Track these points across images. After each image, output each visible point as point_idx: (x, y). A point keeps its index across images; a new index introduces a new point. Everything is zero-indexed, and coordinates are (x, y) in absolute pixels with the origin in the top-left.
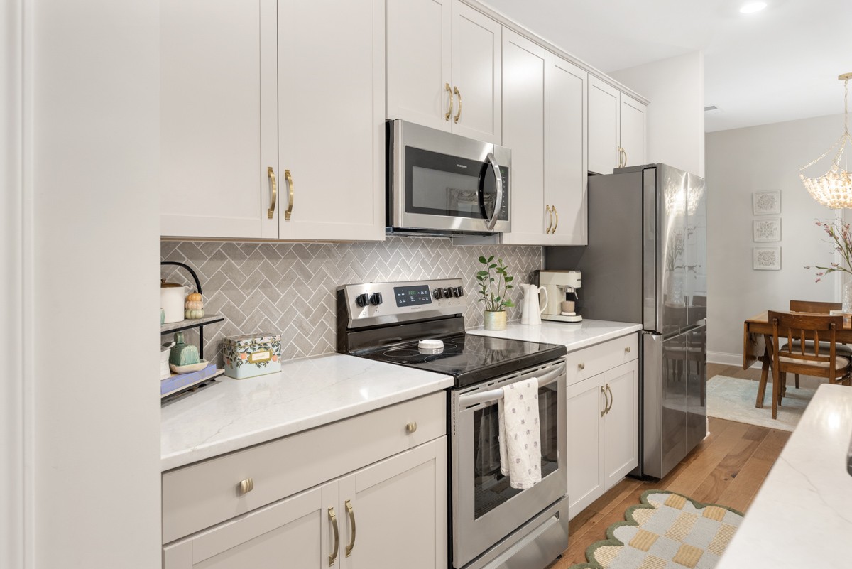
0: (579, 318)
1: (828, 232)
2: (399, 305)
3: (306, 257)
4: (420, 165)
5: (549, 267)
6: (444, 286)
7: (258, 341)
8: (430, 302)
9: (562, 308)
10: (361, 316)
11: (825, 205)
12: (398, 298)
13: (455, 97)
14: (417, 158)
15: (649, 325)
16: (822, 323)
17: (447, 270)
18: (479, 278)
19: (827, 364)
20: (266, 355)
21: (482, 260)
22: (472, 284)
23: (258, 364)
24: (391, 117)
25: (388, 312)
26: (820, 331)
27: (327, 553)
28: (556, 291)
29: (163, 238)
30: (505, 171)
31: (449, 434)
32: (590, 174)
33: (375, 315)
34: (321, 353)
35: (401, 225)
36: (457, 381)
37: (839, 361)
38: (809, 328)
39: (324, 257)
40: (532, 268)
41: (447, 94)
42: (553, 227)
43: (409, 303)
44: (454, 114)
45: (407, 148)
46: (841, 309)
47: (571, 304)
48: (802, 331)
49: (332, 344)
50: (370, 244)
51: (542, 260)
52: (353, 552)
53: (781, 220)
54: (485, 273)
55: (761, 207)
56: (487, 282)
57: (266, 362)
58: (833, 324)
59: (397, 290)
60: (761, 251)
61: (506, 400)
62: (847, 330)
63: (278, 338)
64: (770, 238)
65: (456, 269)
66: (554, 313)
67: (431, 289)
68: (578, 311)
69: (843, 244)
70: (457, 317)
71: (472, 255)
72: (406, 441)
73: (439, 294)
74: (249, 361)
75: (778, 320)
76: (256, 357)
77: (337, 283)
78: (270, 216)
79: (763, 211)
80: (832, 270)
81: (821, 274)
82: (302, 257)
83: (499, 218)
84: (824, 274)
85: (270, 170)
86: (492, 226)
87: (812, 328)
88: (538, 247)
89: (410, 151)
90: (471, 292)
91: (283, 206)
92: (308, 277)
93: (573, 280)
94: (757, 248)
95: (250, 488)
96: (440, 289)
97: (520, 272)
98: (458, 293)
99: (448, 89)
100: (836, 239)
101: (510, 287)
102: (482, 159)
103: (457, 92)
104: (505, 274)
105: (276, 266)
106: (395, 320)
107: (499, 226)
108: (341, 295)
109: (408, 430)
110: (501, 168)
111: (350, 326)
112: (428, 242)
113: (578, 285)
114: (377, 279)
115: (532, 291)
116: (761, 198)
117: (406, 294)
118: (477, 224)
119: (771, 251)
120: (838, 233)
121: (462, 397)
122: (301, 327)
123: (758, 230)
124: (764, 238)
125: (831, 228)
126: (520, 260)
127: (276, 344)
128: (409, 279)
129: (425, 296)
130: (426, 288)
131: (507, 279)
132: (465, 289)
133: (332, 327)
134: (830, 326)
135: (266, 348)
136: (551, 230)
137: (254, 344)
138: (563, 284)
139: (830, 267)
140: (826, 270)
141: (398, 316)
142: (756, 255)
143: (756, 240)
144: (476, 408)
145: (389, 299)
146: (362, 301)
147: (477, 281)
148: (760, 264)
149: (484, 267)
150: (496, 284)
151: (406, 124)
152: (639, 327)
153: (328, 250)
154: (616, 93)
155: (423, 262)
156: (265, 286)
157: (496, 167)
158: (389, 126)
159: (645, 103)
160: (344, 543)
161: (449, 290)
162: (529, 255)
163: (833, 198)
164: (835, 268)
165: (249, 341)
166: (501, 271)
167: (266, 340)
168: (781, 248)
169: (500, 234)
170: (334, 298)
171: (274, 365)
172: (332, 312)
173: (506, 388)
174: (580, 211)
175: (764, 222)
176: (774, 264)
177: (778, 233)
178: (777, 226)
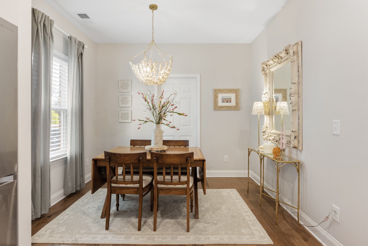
1: (144, 99)
11: (142, 82)
16: (134, 158)
19: (137, 185)
37: (145, 180)
38: (127, 162)
46: (150, 145)
48: (124, 164)
53: (132, 95)
55: (123, 88)
58: (141, 158)
60: (123, 112)
62: (149, 160)
64: (127, 105)
69: (151, 106)
75: (109, 158)
79: (124, 90)
80: (146, 122)
81: (141, 124)
84: (142, 124)
87: (129, 162)
94: (121, 111)
100: (148, 103)
116: (123, 83)
119: (127, 112)
120: (149, 100)
123: (121, 101)
124: (124, 105)
125: (146, 96)
134: (139, 160)
139: (145, 120)
140: (144, 122)
142: (120, 114)
143: (120, 106)
148: (122, 119)
163: (145, 77)
164: (148, 120)
168: (132, 111)
175: (124, 97)
176: (128, 119)
177: (130, 102)
178: (130, 99)
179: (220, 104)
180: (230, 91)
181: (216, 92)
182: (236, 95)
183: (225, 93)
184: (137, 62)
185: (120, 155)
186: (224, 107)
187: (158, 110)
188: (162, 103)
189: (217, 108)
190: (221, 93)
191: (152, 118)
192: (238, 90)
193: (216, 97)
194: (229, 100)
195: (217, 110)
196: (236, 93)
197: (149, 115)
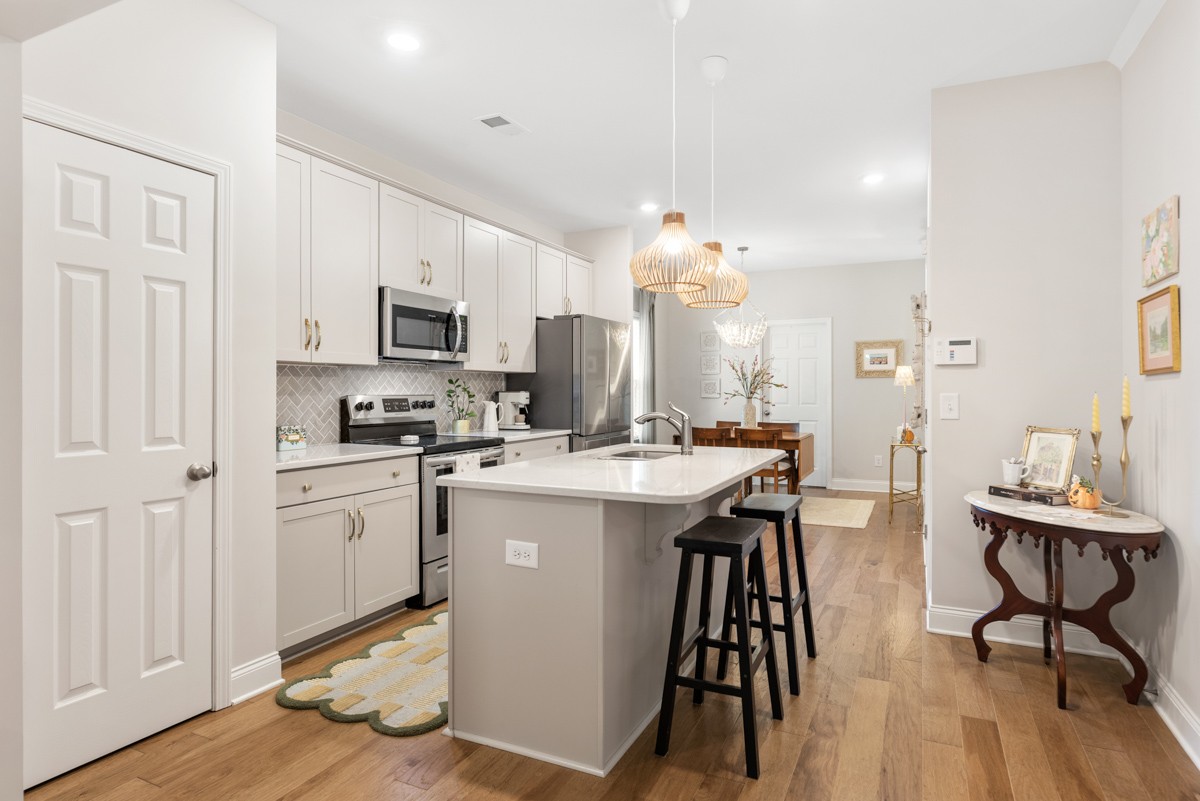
0: (528, 427)
1: (731, 366)
2: (386, 411)
3: (318, 375)
4: (403, 316)
5: (509, 389)
6: (421, 399)
7: (292, 427)
8: (409, 410)
9: (516, 420)
10: (358, 417)
12: (385, 407)
13: (426, 268)
14: (399, 311)
15: (577, 431)
16: (717, 433)
17: (424, 388)
18: (449, 396)
20: (297, 437)
21: (451, 381)
22: (444, 399)
23: (292, 442)
24: (382, 284)
25: (378, 415)
26: (716, 440)
27: (348, 535)
28: (511, 407)
29: (278, 362)
30: (464, 319)
31: (420, 482)
32: (538, 319)
33: (369, 417)
34: (330, 440)
35: (389, 355)
36: (425, 450)
39: (331, 376)
40: (495, 390)
41: (422, 266)
42: (505, 358)
43: (393, 410)
44: (427, 280)
45: (394, 306)
47: (523, 417)
49: (337, 438)
50: (364, 367)
51: (503, 384)
52: (363, 536)
53: (720, 355)
54: (452, 392)
55: (707, 345)
56: (454, 398)
57: (297, 441)
59: (384, 401)
60: (706, 382)
61: (457, 464)
63: (304, 427)
64: (713, 372)
65: (431, 388)
66: (510, 423)
67: (410, 401)
68: (527, 421)
69: (741, 377)
70: (431, 422)
71: (443, 378)
72: (392, 482)
73: (416, 405)
74: (287, 440)
76: (291, 438)
77: (340, 395)
78: (306, 348)
79: (708, 348)
80: (735, 395)
81: (728, 399)
82: (316, 376)
83: (460, 351)
84: (730, 398)
85: (306, 321)
86: (455, 356)
87: (711, 438)
88: (500, 373)
89: (395, 307)
90: (442, 406)
91: (314, 342)
92: (320, 389)
93: (523, 398)
94: (704, 380)
95: (310, 489)
96: (417, 402)
97: (484, 393)
98: (431, 405)
99: (423, 263)
100: (737, 372)
101: (473, 402)
102: (448, 311)
103: (428, 265)
104: (468, 392)
105: (298, 381)
106: (382, 422)
107: (460, 357)
108: (344, 403)
109: (395, 475)
110: (461, 316)
111: (351, 423)
112: (408, 367)
113: (527, 402)
114: (369, 393)
115: (492, 406)
116: (707, 337)
117: (391, 404)
118: (447, 356)
119: (713, 382)
120: (738, 368)
121: (428, 460)
122: (315, 423)
123: (704, 364)
124: (708, 371)
126: (484, 384)
127: (303, 430)
128: (393, 394)
129: (405, 406)
130: (406, 400)
131: (470, 396)
132: (437, 403)
133: (336, 425)
134: (722, 436)
135: (297, 432)
136: (504, 360)
137: (289, 430)
138: (516, 401)
139: (734, 393)
140: (732, 395)
141: (385, 419)
142: (703, 386)
143: (703, 373)
144: (438, 468)
145: (379, 407)
146: (359, 407)
147: (447, 398)
148: (705, 393)
149: (452, 387)
150: (462, 399)
151: (393, 290)
152: (569, 431)
153: (334, 371)
154: (563, 255)
155: (404, 382)
156: (291, 394)
157: (457, 315)
158: (381, 291)
159: (591, 262)
160: (357, 532)
161: (424, 402)
162: (492, 380)
163: (732, 340)
164: (737, 393)
165: (287, 427)
166: (465, 390)
167: (297, 427)
168: (719, 380)
169: (462, 362)
170: (338, 405)
171: (302, 444)
172: (337, 415)
173: (458, 457)
174: (530, 346)
175: (707, 358)
176: (715, 393)
177: (718, 367)
178: (717, 361)
179: (867, 366)
180: (885, 344)
181: (860, 347)
182: (897, 351)
183: (876, 348)
184: (721, 322)
185: (702, 429)
186: (874, 372)
187: (749, 380)
188: (756, 372)
189: (861, 373)
190: (868, 348)
191: (742, 391)
192: (901, 342)
193: (859, 357)
194: (883, 361)
195: (862, 377)
196: (897, 347)
197: (738, 386)
